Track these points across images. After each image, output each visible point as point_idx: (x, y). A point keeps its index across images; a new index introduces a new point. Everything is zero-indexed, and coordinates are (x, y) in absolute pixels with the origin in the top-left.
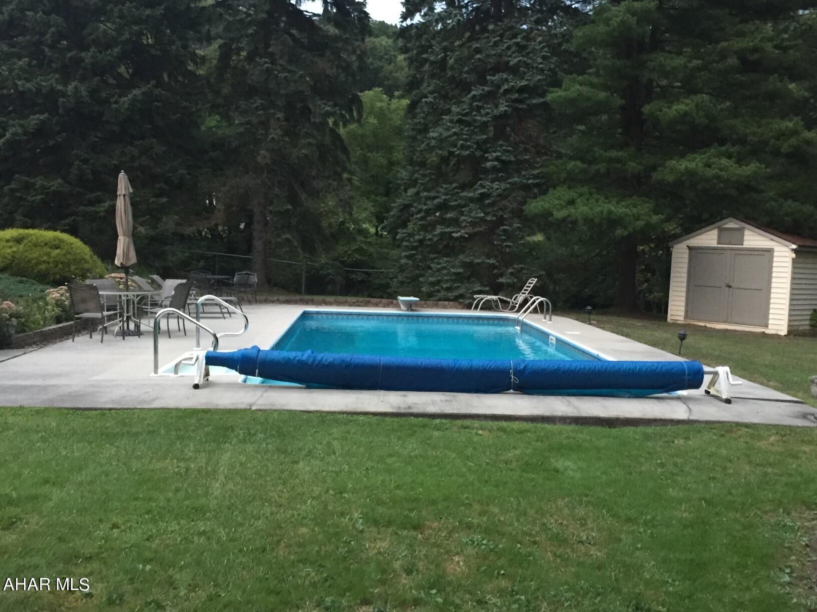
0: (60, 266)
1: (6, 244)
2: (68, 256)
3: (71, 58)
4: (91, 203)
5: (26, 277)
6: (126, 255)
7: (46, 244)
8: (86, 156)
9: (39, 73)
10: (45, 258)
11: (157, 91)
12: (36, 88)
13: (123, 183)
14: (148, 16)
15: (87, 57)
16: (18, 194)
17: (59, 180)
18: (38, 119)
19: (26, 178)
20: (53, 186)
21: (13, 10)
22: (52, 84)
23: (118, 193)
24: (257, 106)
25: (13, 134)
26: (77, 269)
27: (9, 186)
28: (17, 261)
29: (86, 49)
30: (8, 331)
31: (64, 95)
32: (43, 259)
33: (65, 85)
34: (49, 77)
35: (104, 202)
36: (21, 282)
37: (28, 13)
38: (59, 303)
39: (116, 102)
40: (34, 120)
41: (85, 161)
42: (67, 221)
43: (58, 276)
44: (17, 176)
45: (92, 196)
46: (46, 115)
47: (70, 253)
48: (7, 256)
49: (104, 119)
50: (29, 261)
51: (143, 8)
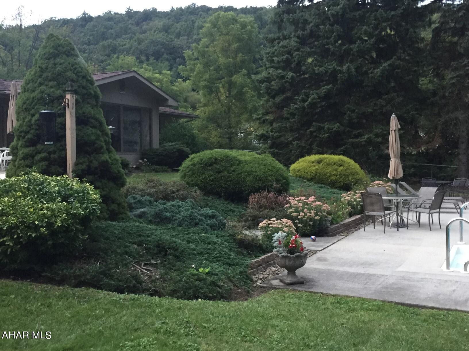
0: (343, 177)
1: (312, 165)
2: (348, 171)
3: (345, 50)
4: (356, 136)
5: (323, 184)
6: (396, 171)
7: (335, 164)
8: (353, 108)
9: (326, 61)
10: (335, 172)
11: (398, 62)
12: (325, 70)
13: (394, 123)
14: (392, 15)
15: (355, 47)
16: (315, 134)
17: (338, 124)
18: (326, 89)
19: (319, 124)
20: (334, 127)
21: (312, 27)
22: (334, 67)
23: (391, 129)
24: (465, 64)
25: (313, 99)
26: (353, 179)
27: (310, 130)
28: (318, 174)
29: (353, 42)
30: (326, 224)
31: (341, 72)
32: (333, 173)
33: (341, 66)
34: (332, 63)
35: (363, 135)
36: (321, 187)
37: (320, 27)
38: (350, 203)
39: (372, 73)
40: (325, 89)
41: (353, 111)
42: (342, 148)
43: (342, 184)
44: (314, 123)
45: (356, 132)
46: (331, 86)
47: (348, 169)
48: (312, 171)
49: (364, 84)
50: (325, 175)
51: (389, 11)
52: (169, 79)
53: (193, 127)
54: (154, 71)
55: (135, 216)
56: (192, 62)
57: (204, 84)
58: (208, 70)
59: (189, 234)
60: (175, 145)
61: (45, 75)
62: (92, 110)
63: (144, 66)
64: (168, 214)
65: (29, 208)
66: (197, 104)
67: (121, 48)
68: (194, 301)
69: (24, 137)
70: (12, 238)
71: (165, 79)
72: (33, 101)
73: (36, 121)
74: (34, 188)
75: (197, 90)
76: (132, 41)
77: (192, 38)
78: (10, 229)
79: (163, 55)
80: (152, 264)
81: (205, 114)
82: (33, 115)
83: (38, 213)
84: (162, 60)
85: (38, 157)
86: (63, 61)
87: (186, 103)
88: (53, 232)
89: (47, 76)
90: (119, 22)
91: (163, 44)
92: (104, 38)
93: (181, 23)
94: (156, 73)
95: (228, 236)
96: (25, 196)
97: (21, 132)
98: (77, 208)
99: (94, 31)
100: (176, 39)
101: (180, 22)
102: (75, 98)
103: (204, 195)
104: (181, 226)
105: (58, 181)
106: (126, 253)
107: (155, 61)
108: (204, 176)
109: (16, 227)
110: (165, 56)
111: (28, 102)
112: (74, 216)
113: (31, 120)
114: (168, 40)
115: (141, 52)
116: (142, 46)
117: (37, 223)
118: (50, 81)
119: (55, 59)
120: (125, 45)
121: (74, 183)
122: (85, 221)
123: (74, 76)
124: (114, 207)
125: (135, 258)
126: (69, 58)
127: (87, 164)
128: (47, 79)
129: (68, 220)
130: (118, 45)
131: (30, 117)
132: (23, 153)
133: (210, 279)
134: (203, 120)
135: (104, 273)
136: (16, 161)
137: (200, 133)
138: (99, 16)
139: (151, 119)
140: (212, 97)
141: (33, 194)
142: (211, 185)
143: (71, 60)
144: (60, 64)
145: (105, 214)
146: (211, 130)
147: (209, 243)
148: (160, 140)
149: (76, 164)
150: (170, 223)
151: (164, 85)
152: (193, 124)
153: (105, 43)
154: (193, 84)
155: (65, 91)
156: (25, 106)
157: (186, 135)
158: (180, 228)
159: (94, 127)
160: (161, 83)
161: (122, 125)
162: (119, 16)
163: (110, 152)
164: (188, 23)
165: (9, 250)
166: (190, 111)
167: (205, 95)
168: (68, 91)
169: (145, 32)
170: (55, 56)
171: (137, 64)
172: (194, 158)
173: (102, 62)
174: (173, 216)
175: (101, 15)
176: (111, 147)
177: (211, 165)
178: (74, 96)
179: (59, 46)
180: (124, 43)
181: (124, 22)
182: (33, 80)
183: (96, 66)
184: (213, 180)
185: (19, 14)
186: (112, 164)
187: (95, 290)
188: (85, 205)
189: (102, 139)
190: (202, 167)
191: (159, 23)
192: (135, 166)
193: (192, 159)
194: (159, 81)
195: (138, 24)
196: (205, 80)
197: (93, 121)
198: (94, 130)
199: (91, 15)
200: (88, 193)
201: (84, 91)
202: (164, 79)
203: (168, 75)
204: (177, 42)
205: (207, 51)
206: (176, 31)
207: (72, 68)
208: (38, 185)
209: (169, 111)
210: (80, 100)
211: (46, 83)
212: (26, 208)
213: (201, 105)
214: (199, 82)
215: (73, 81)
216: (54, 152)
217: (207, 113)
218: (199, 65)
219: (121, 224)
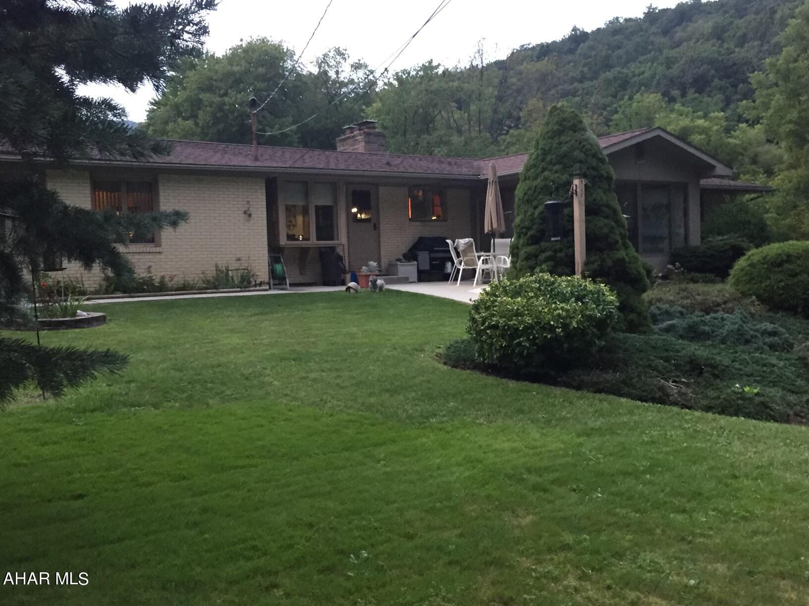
52: (722, 126)
53: (767, 207)
54: (696, 114)
55: (661, 330)
56: (765, 92)
57: (788, 130)
58: (797, 103)
59: (736, 352)
60: (727, 239)
61: (549, 158)
62: (604, 196)
63: (677, 106)
64: (707, 328)
65: (543, 309)
66: (774, 165)
67: (636, 79)
68: (734, 418)
69: (526, 234)
70: (528, 338)
71: (715, 128)
72: (535, 191)
73: (539, 214)
74: (545, 288)
75: (775, 141)
76: (655, 64)
77: (768, 42)
78: (526, 328)
79: (713, 81)
80: (683, 382)
81: (790, 182)
82: (536, 208)
83: (553, 313)
84: (711, 91)
85: (542, 257)
86: (569, 138)
87: (754, 166)
88: (570, 334)
89: (552, 159)
90: (632, 33)
91: (712, 62)
92: (607, 66)
93: (748, 16)
94: (699, 118)
95: (797, 360)
96: (537, 296)
97: (522, 228)
98: (593, 309)
99: (590, 57)
100: (737, 50)
101: (746, 15)
102: (584, 183)
103: (769, 310)
104: (724, 343)
105: (568, 281)
106: (650, 366)
107: (697, 95)
108: (768, 283)
109: (531, 327)
110: (716, 82)
111: (530, 192)
112: (590, 318)
113: (533, 213)
114: (723, 52)
115: (672, 81)
116: (675, 71)
117: (552, 323)
118: (555, 164)
119: (560, 137)
120: (643, 73)
121: (587, 284)
122: (601, 324)
123: (582, 156)
124: (632, 316)
125: (660, 372)
126: (576, 134)
127: (599, 263)
128: (550, 163)
129: (584, 322)
130: (630, 75)
131: (533, 210)
132: (525, 252)
133: (758, 399)
134: (787, 194)
135: (624, 382)
136: (517, 262)
137: (781, 217)
138: (599, 29)
139: (686, 200)
140: (804, 151)
141: (545, 295)
142: (781, 295)
143: (578, 135)
144: (567, 142)
145: (621, 324)
146: (802, 210)
147: (765, 365)
148: (702, 232)
149: (586, 264)
150: (708, 339)
151: (712, 138)
152: (767, 202)
153: (609, 75)
154: (766, 132)
155: (572, 176)
156: (526, 197)
157: (749, 222)
158: (723, 346)
159: (607, 217)
160: (707, 134)
161: (640, 212)
162: (632, 23)
163: (626, 248)
164: (762, 15)
165: (525, 351)
166: (760, 180)
167: (790, 149)
168: (576, 175)
169: (678, 44)
170: (560, 133)
171: (664, 106)
172: (753, 255)
173: (604, 108)
174: (713, 332)
175: (602, 26)
176: (627, 241)
177: (780, 265)
178: (583, 180)
179: (564, 120)
180: (642, 69)
181: (642, 33)
182: (534, 166)
183: (596, 116)
184: (783, 288)
185: (479, 52)
186: (630, 263)
187: (615, 397)
188: (601, 307)
189: (617, 232)
190: (764, 268)
191: (705, 25)
192: (660, 275)
193: (749, 257)
194: (704, 131)
195: (666, 32)
196: (790, 122)
197: (605, 209)
198: (606, 221)
199: (585, 30)
200: (604, 295)
201: (594, 173)
202: (712, 127)
203: (720, 119)
204: (740, 54)
205: (794, 68)
206: (738, 35)
207: (580, 147)
208: (549, 286)
209: (718, 184)
210: (589, 184)
211: (550, 167)
212: (540, 309)
213: (783, 166)
214: (779, 126)
215: (581, 162)
216: (561, 250)
217: (795, 181)
218: (778, 96)
219: (642, 337)
